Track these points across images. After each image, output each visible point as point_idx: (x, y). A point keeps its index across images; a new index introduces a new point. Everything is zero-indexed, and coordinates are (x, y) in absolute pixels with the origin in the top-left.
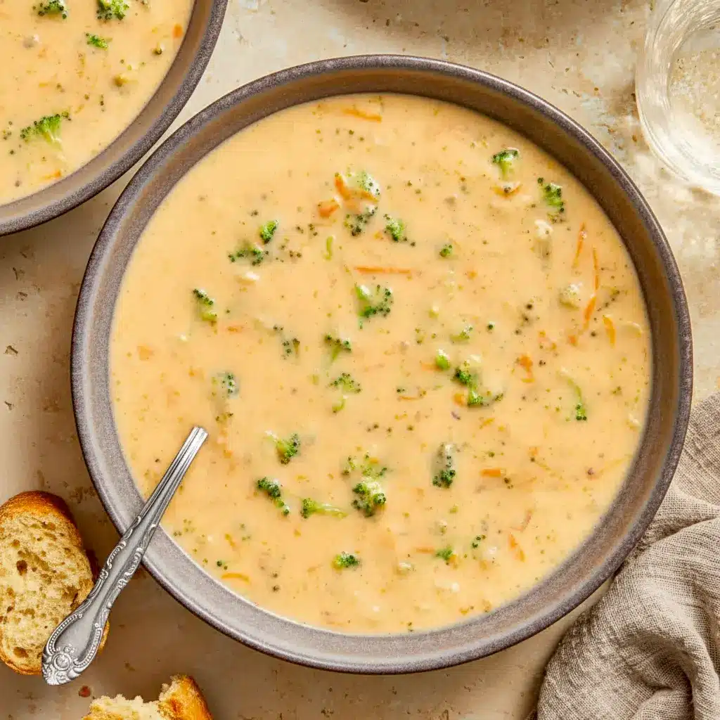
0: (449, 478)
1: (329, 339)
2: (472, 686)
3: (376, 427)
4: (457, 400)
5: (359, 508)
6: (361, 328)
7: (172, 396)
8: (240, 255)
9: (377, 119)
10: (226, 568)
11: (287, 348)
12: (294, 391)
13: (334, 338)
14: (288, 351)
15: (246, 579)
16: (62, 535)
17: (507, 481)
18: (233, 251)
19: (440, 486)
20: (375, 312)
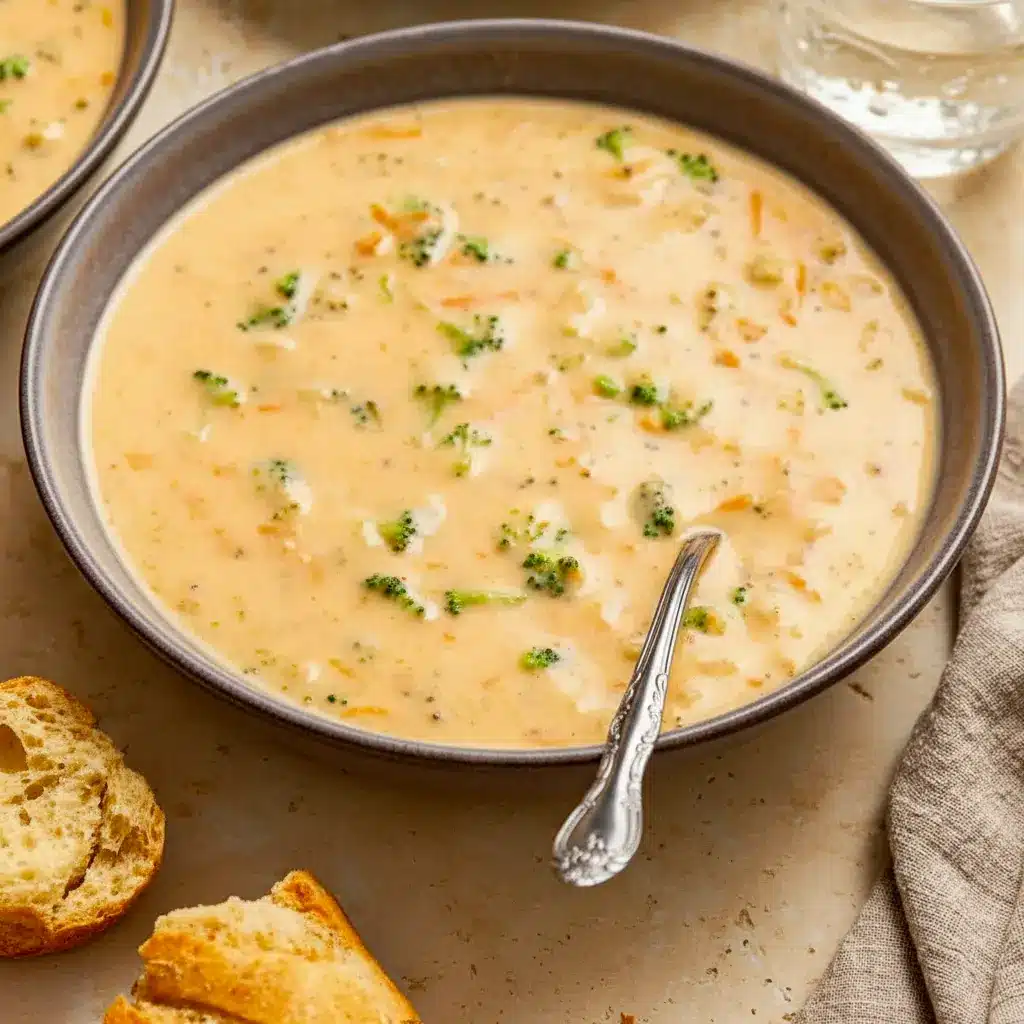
0: (668, 518)
1: (422, 389)
2: (775, 868)
3: (531, 481)
4: (646, 426)
5: (538, 587)
6: (465, 367)
7: (195, 505)
8: (253, 322)
9: (414, 134)
10: (345, 703)
11: (359, 415)
12: (386, 463)
13: (430, 386)
14: (364, 418)
15: (382, 712)
16: (61, 713)
17: (758, 510)
18: (243, 318)
19: (656, 535)
20: (481, 346)
